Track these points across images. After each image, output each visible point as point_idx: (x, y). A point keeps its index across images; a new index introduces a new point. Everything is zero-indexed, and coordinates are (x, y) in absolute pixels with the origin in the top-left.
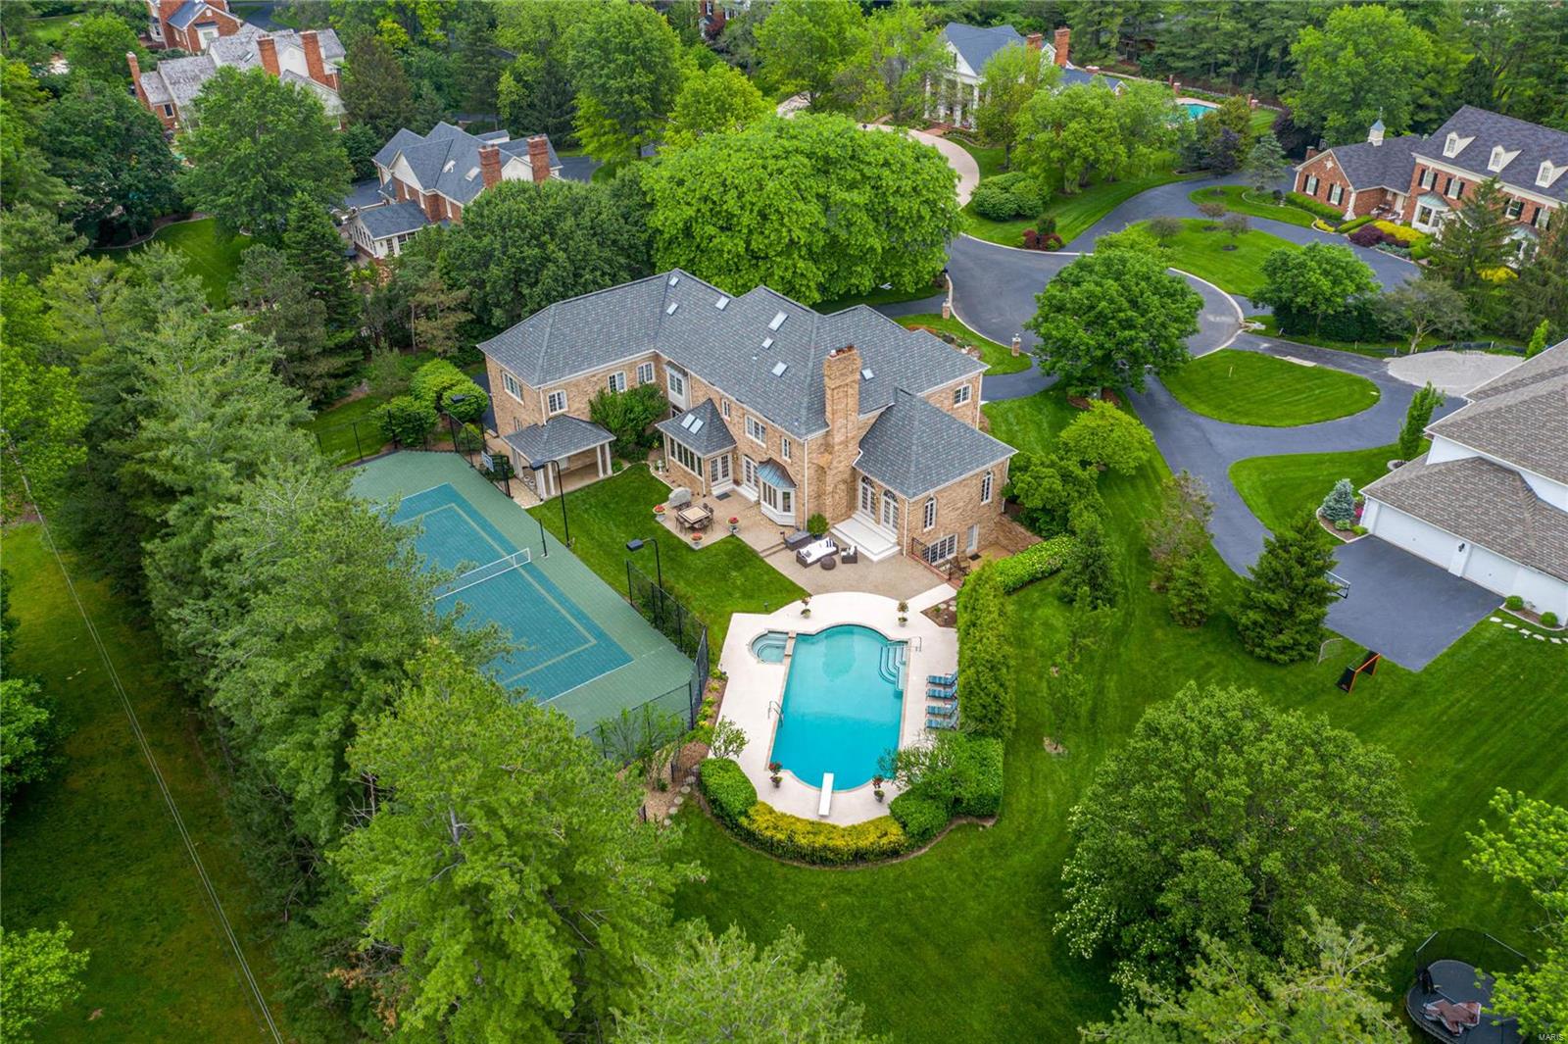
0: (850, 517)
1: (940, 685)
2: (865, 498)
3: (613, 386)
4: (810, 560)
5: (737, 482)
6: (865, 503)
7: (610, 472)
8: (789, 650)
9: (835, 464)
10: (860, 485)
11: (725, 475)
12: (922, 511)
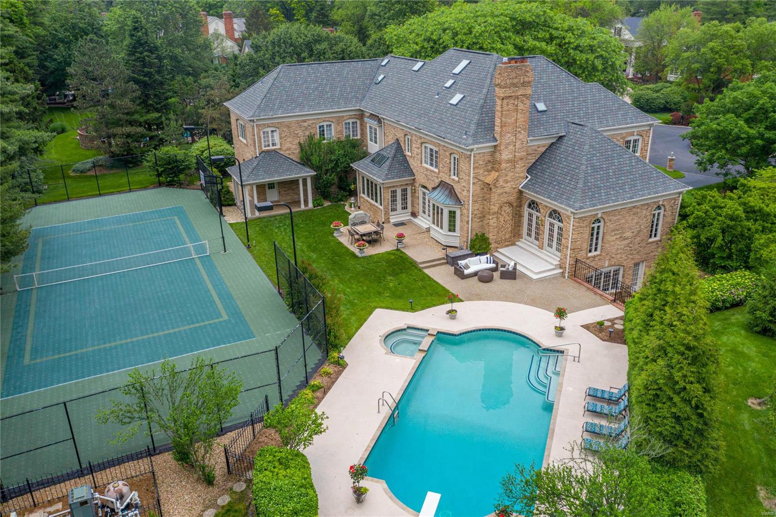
0: (514, 244)
1: (602, 399)
2: (530, 225)
3: (322, 133)
4: (466, 272)
5: (414, 215)
6: (530, 230)
7: (311, 205)
8: (425, 345)
9: (501, 182)
10: (526, 211)
11: (405, 208)
12: (587, 231)
